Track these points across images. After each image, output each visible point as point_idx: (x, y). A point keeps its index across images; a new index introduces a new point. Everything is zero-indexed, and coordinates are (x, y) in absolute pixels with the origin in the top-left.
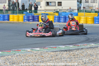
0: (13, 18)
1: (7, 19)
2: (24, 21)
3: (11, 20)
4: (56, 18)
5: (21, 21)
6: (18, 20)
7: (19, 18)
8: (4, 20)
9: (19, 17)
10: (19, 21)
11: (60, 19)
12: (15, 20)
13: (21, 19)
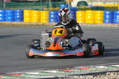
0: (30, 16)
1: (18, 19)
2: (50, 21)
3: (26, 20)
4: (107, 14)
5: (44, 21)
6: (39, 20)
7: (40, 17)
8: (14, 20)
9: (40, 14)
10: (40, 22)
11: (115, 16)
12: (34, 21)
13: (44, 18)
